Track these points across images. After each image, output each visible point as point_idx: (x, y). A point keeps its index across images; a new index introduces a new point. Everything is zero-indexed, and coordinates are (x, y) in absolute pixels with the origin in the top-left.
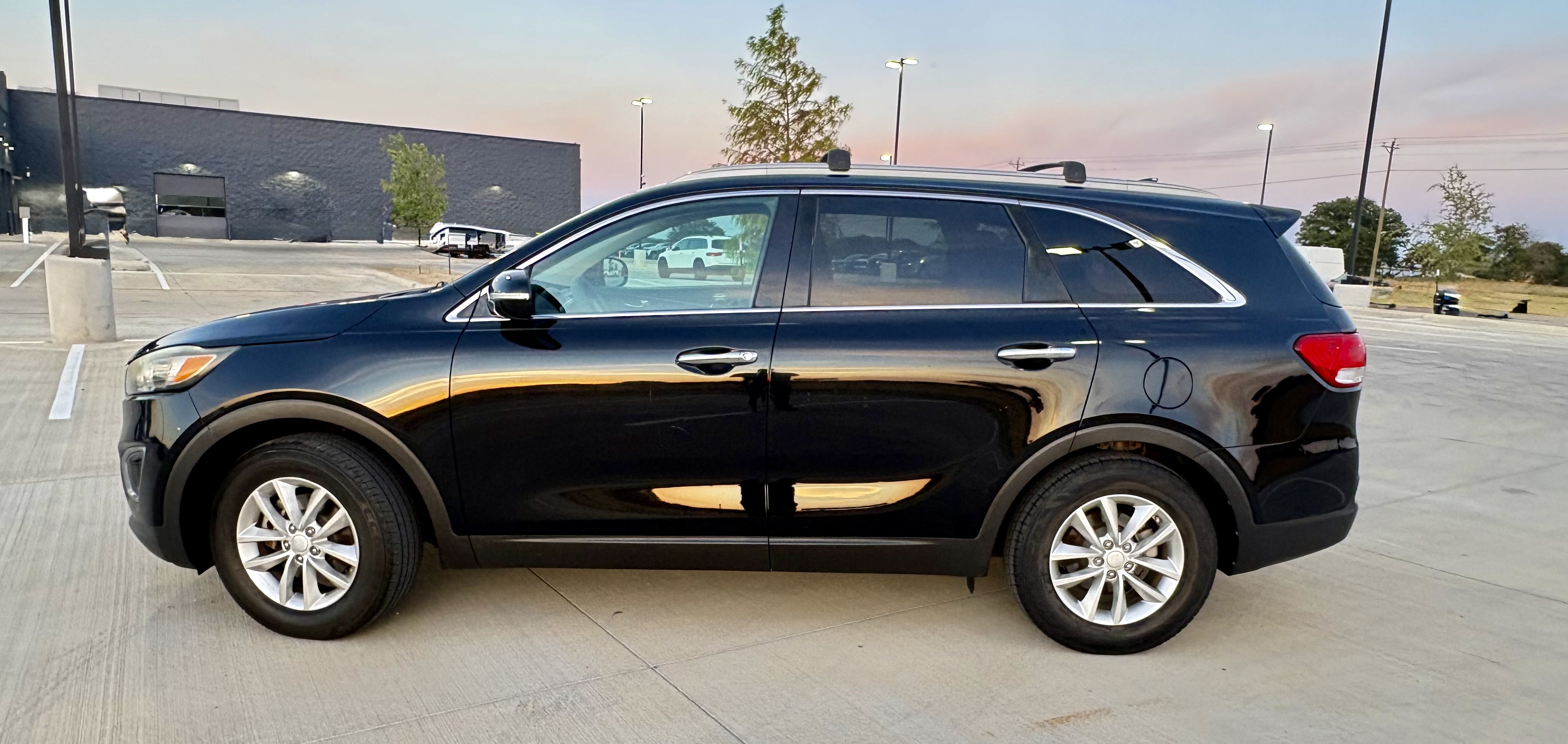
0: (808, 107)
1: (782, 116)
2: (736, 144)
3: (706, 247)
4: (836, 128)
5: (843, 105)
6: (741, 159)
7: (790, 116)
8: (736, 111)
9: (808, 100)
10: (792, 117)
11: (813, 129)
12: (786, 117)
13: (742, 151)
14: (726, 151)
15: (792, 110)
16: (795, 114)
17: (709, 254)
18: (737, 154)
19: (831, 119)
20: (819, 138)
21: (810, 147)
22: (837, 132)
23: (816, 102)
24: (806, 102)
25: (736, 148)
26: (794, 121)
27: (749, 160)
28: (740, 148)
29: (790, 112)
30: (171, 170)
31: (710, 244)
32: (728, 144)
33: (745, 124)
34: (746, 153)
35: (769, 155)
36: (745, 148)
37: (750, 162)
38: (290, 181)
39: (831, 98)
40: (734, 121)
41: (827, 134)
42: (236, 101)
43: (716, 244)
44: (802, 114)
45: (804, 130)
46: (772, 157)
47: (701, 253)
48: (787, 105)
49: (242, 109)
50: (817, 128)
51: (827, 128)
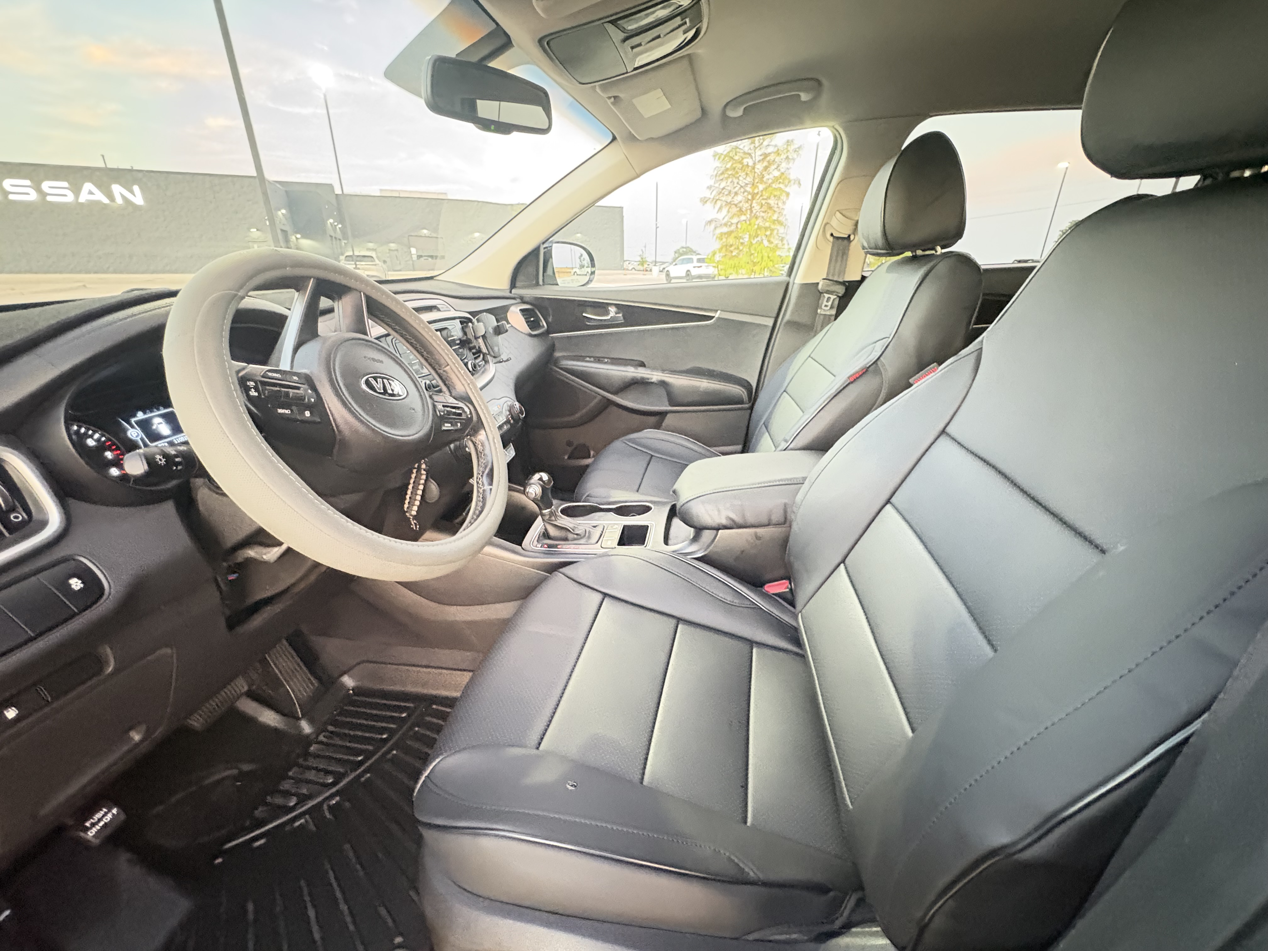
0: (770, 150)
1: (752, 158)
2: (717, 181)
3: (693, 262)
4: (791, 165)
5: (796, 146)
6: (721, 192)
7: (757, 157)
8: (718, 156)
9: (771, 144)
10: (758, 158)
11: (773, 167)
12: (754, 159)
13: (722, 187)
14: (709, 188)
15: (759, 153)
16: (761, 155)
17: (694, 267)
18: (717, 190)
19: (787, 158)
20: (776, 173)
21: (770, 181)
22: (790, 168)
23: (776, 146)
24: (768, 145)
25: (717, 185)
26: (759, 161)
27: (726, 193)
28: (720, 185)
29: (757, 154)
30: (416, 234)
31: (695, 260)
32: (712, 182)
33: (724, 166)
34: (723, 189)
35: (740, 189)
36: (723, 184)
37: (727, 195)
38: (475, 238)
39: (788, 141)
40: (717, 164)
41: (782, 170)
42: (445, 194)
43: (699, 260)
44: (766, 155)
45: (766, 168)
46: (742, 190)
47: (689, 266)
48: (755, 148)
49: (450, 197)
50: (775, 166)
51: (784, 165)
